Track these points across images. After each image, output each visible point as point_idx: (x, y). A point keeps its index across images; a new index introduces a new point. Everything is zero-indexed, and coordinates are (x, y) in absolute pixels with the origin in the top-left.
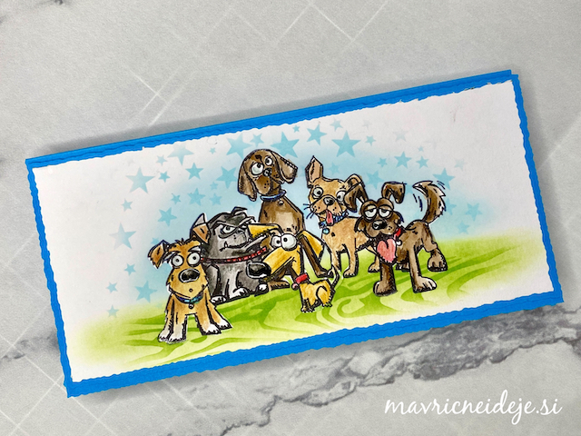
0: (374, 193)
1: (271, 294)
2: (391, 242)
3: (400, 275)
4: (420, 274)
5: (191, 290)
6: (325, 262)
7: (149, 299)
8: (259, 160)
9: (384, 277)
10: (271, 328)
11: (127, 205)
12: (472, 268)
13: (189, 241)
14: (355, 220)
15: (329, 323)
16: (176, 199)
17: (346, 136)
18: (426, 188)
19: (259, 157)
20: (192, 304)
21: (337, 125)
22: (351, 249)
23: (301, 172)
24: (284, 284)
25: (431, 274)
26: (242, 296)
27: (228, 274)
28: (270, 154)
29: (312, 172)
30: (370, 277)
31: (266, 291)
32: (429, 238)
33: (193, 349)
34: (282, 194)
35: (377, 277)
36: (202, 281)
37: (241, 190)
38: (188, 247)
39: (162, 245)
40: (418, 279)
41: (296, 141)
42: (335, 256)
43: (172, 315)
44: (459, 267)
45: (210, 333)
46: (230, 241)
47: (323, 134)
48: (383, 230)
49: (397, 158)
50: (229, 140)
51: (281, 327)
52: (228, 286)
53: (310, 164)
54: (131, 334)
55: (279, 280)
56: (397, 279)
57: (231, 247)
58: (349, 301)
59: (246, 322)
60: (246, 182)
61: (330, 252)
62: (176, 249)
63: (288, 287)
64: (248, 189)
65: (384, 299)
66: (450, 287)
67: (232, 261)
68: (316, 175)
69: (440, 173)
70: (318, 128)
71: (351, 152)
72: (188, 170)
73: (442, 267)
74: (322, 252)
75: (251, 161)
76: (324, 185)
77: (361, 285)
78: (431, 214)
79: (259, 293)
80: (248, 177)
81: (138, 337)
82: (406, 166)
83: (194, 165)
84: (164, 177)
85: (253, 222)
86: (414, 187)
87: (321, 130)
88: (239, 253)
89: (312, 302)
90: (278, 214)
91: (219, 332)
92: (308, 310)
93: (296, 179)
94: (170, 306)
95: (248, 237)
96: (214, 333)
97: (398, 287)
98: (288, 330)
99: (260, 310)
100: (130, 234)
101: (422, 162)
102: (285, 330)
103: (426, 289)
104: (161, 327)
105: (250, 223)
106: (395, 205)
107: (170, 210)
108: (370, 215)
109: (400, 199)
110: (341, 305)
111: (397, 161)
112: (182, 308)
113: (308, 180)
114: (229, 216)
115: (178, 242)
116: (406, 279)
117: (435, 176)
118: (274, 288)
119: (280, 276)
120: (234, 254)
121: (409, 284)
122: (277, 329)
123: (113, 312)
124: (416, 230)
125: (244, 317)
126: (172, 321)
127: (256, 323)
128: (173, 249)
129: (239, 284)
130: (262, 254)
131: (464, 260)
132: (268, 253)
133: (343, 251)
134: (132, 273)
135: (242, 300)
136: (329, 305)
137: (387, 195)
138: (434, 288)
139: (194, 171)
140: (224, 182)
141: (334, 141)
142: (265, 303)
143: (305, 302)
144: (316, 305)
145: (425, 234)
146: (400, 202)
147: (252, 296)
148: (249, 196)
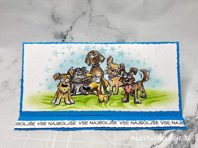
0: (127, 70)
1: (89, 96)
2: (130, 87)
3: (131, 97)
4: (137, 98)
5: (64, 90)
6: (108, 89)
7: (51, 90)
8: (93, 54)
9: (126, 97)
10: (87, 106)
11: (50, 60)
12: (154, 99)
13: (67, 74)
14: (120, 78)
15: (105, 108)
16: (65, 61)
17: (122, 51)
18: (144, 72)
19: (93, 53)
20: (64, 94)
21: (120, 47)
22: (117, 86)
23: (106, 60)
25: (141, 99)
26: (80, 94)
27: (77, 87)
28: (97, 52)
29: (109, 60)
30: (121, 96)
31: (88, 94)
32: (142, 87)
33: (61, 108)
34: (98, 65)
35: (124, 96)
36: (69, 87)
37: (86, 62)
38: (66, 76)
39: (58, 74)
40: (136, 99)
41: (106, 50)
42: (111, 87)
43: (57, 96)
44: (150, 98)
45: (68, 104)
46: (80, 77)
47: (115, 49)
48: (128, 82)
49: (137, 61)
50: (85, 46)
51: (91, 106)
52: (76, 91)
53: (109, 58)
54: (43, 100)
55: (92, 92)
56: (130, 98)
57: (80, 79)
58: (113, 102)
59: (79, 103)
60: (88, 60)
61: (110, 86)
62: (62, 76)
63: (95, 94)
64: (88, 62)
65: (124, 104)
66: (146, 104)
67: (79, 83)
68: (110, 61)
69: (149, 68)
70: (114, 47)
71: (123, 57)
72: (71, 53)
73: (145, 97)
74: (108, 86)
75: (91, 54)
76: (112, 65)
77: (118, 98)
78: (144, 80)
79: (85, 94)
80: (89, 58)
81: (45, 101)
82: (139, 63)
83: (73, 51)
84: (63, 53)
85: (88, 72)
86: (140, 71)
87: (115, 48)
88: (82, 81)
89: (101, 101)
90: (96, 72)
91: (71, 104)
92: (100, 103)
93: (104, 62)
94: (57, 93)
95: (85, 77)
96: (69, 104)
97: (130, 101)
98: (92, 108)
99: (85, 100)
100: (49, 69)
101: (144, 64)
102: (91, 107)
103: (138, 103)
104: (53, 99)
105: (87, 73)
106: (133, 75)
107: (63, 64)
108: (125, 77)
109: (135, 73)
110: (111, 103)
111: (136, 62)
113: (108, 63)
114: (81, 69)
115: (63, 74)
116: (133, 99)
117: (148, 68)
118: (90, 94)
119: (93, 90)
120: (80, 81)
121: (133, 101)
122: (89, 107)
123: (39, 92)
124: (139, 84)
125: (79, 101)
126: (57, 98)
127: (83, 104)
129: (80, 91)
130: (89, 83)
131: (152, 96)
132: (91, 83)
133: (114, 87)
134: (48, 81)
135: (80, 96)
136: (107, 102)
137: (131, 72)
138: (141, 103)
139: (73, 53)
140: (81, 59)
141: (118, 52)
142: (87, 98)
143: (99, 100)
144: (103, 102)
145: (141, 86)
146: (135, 75)
147: (83, 95)
148: (88, 64)
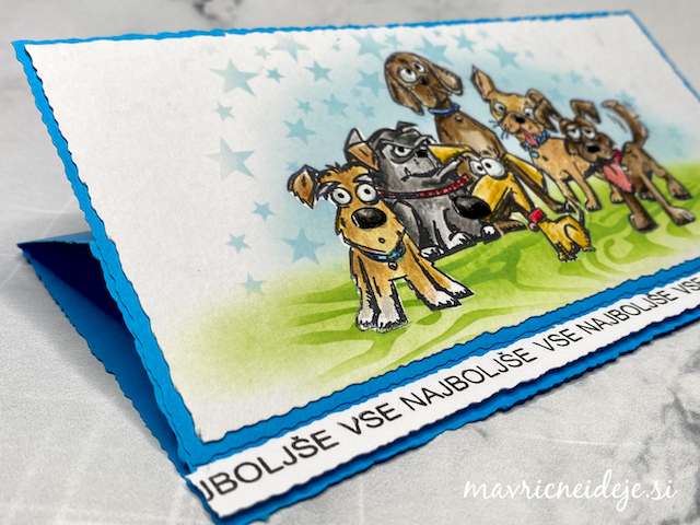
0: (566, 111)
1: (507, 240)
2: (616, 166)
3: (650, 206)
4: (669, 204)
5: (382, 240)
6: (554, 191)
7: (315, 259)
9: (635, 209)
10: (532, 288)
11: (224, 112)
13: (348, 167)
14: (562, 142)
15: (609, 275)
16: (305, 107)
17: (500, 47)
19: (403, 61)
20: (392, 262)
21: (484, 35)
22: (578, 176)
23: (467, 83)
24: (516, 224)
25: (680, 203)
26: (466, 244)
27: (430, 213)
29: (481, 84)
30: (618, 210)
32: (652, 162)
33: (421, 337)
35: (625, 209)
36: (393, 226)
37: (397, 99)
38: (349, 175)
39: (305, 173)
40: (671, 209)
41: (444, 47)
47: (473, 43)
48: (600, 154)
49: (568, 75)
50: (354, 36)
51: (546, 285)
52: (437, 232)
53: (474, 74)
54: (304, 321)
55: (507, 219)
56: (649, 211)
57: (415, 175)
58: (612, 242)
59: (490, 283)
61: (554, 180)
63: (522, 227)
64: (406, 100)
65: (650, 236)
67: (427, 195)
68: (487, 87)
70: (463, 35)
71: (516, 65)
72: (309, 69)
73: (686, 195)
74: (544, 181)
76: (502, 100)
77: (614, 219)
80: (400, 85)
81: (318, 327)
83: (316, 63)
84: (275, 75)
85: (432, 141)
86: (603, 107)
87: (469, 38)
88: (432, 183)
89: (568, 248)
90: (463, 133)
91: (457, 303)
92: (568, 258)
93: (465, 91)
94: (357, 268)
95: (435, 162)
99: (503, 264)
100: (245, 155)
102: (553, 289)
103: (685, 220)
104: (355, 304)
107: (301, 122)
108: (575, 135)
110: (607, 248)
112: (380, 271)
114: (395, 134)
115: (332, 168)
116: (660, 211)
117: (617, 95)
118: (507, 230)
119: (506, 213)
121: (665, 217)
122: (543, 289)
123: (253, 285)
125: (483, 275)
127: (506, 283)
128: (327, 179)
129: (454, 230)
132: (472, 183)
133: (569, 179)
134: (269, 217)
135: (469, 250)
136: (591, 249)
137: (580, 114)
139: (319, 71)
140: (368, 89)
141: (489, 51)
142: (505, 251)
143: (558, 247)
144: (576, 251)
145: (645, 158)
147: (480, 244)
148: (412, 109)
